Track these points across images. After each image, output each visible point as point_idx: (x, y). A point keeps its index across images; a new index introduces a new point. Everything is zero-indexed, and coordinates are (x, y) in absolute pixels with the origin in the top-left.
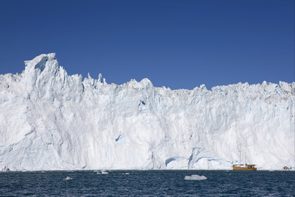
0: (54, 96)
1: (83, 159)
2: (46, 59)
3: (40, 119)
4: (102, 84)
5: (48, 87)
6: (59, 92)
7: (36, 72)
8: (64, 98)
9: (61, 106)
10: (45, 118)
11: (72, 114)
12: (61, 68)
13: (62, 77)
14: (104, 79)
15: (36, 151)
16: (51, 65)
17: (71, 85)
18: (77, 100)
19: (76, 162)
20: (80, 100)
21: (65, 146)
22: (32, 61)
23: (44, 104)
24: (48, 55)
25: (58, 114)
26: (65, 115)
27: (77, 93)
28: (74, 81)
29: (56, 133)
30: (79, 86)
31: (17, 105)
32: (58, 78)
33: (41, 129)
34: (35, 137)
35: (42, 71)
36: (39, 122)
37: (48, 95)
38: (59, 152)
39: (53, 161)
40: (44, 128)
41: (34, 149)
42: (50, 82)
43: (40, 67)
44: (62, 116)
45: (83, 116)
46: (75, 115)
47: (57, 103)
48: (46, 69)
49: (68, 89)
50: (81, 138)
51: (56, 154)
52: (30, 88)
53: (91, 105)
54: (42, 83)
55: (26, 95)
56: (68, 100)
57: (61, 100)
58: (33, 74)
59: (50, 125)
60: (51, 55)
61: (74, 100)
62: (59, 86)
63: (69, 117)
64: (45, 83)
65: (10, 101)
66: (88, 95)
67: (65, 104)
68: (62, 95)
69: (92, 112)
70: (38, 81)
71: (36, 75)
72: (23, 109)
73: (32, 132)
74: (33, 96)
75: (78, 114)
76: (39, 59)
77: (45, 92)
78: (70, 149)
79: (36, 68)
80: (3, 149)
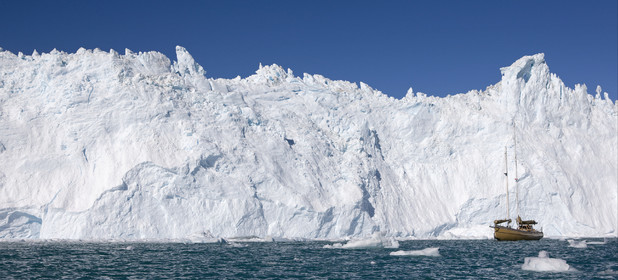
0: (549, 119)
1: (606, 220)
2: (531, 64)
3: (535, 156)
4: (603, 102)
5: (538, 107)
6: (555, 113)
7: (518, 83)
8: (563, 122)
9: (561, 134)
10: (541, 154)
11: (579, 147)
12: (554, 77)
13: (557, 89)
14: (606, 95)
15: (534, 206)
16: (539, 71)
17: (571, 102)
18: (584, 125)
19: (597, 223)
20: (589, 124)
21: (577, 198)
22: (511, 67)
23: (536, 132)
24: (535, 57)
25: (558, 147)
26: (568, 149)
27: (581, 113)
28: (576, 96)
29: (561, 178)
30: (584, 102)
31: (498, 135)
32: (550, 92)
33: (539, 171)
34: (532, 184)
35: (526, 82)
36: (533, 160)
37: (539, 118)
38: (570, 208)
39: (562, 223)
40: (542, 170)
41: (531, 204)
42: (540, 97)
43: (524, 75)
44: (564, 150)
45: (596, 149)
46: (583, 149)
47: (554, 130)
48: (533, 77)
49: (567, 109)
50: (598, 184)
51: (566, 211)
52: (512, 108)
53: (607, 132)
54: (529, 100)
55: (509, 120)
56: (569, 125)
57: (559, 126)
58: (515, 86)
59: (551, 164)
60: (539, 57)
61: (579, 125)
62: (555, 103)
63: (575, 151)
64: (533, 100)
65: (486, 130)
66: (598, 117)
67: (567, 132)
68: (560, 118)
69: (609, 143)
70: (523, 97)
71: (519, 88)
72: (507, 140)
73: (527, 175)
74: (519, 122)
75: (588, 147)
76: (522, 62)
77: (535, 115)
78: (585, 202)
79: (518, 77)
80: (486, 204)
